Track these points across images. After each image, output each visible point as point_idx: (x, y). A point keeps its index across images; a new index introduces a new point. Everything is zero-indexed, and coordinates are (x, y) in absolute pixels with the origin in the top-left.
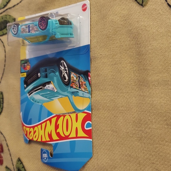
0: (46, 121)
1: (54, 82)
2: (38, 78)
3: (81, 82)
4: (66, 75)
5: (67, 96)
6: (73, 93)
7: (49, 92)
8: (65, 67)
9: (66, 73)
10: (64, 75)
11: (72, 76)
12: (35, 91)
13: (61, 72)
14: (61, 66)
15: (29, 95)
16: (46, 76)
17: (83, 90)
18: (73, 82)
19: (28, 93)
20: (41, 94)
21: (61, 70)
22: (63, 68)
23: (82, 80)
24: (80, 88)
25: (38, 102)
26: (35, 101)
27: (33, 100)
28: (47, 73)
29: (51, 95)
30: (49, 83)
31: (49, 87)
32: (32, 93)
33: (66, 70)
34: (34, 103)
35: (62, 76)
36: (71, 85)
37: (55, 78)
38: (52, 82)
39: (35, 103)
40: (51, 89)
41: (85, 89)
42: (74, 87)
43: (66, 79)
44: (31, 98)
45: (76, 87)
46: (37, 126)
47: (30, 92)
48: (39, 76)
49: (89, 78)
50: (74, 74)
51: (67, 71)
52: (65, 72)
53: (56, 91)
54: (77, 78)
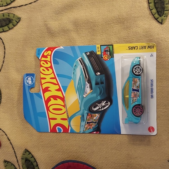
0: (58, 84)
1: (92, 93)
2: (96, 72)
3: (92, 125)
4: (97, 108)
5: (80, 109)
6: (83, 116)
7: (83, 87)
8: (104, 107)
9: (99, 109)
10: (97, 106)
11: (97, 115)
12: (83, 68)
13: (100, 102)
14: (105, 102)
15: (80, 60)
16: (97, 84)
17: (86, 126)
18: (91, 116)
19: (82, 59)
20: (81, 76)
21: (102, 102)
22: (103, 104)
23: (94, 125)
24: (88, 123)
25: (74, 73)
26: (74, 69)
27: (75, 65)
28: (100, 84)
29: (81, 90)
30: (91, 87)
31: (87, 87)
32: (82, 64)
33: (102, 108)
34: (72, 67)
35: (97, 104)
36: (89, 114)
37: (95, 95)
38: (92, 91)
39: (73, 69)
40: (86, 91)
41: (87, 127)
42: (88, 117)
43: (94, 108)
44: (77, 62)
45: (88, 119)
46: (53, 72)
47: (83, 62)
48: (97, 74)
49: (95, 132)
50: (98, 117)
51: (100, 110)
52: (100, 107)
53: (84, 96)
54: (95, 120)
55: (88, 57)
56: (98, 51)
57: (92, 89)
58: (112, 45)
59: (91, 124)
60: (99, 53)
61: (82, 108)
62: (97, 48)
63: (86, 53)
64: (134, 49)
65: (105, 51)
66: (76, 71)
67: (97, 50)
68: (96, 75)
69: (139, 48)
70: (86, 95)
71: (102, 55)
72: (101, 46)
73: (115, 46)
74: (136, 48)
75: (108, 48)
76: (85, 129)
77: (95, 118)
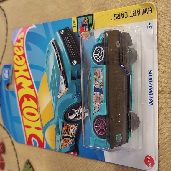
1: (67, 93)
2: (71, 60)
4: (74, 116)
7: (57, 83)
9: (76, 117)
10: (74, 112)
12: (57, 55)
13: (77, 107)
15: (53, 43)
16: (73, 78)
18: (67, 128)
19: (55, 41)
20: (54, 67)
21: (79, 107)
23: (70, 142)
25: (47, 62)
27: (48, 51)
29: (54, 88)
31: (62, 84)
32: (55, 49)
33: (79, 116)
34: (45, 53)
35: (73, 110)
36: (65, 124)
37: (70, 96)
38: (67, 89)
39: (46, 57)
40: (60, 88)
43: (70, 115)
47: (56, 46)
48: (73, 63)
50: (75, 130)
51: (78, 119)
52: (78, 115)
53: (59, 97)
54: (72, 134)
55: (63, 36)
56: (74, 27)
57: (67, 87)
58: (92, 15)
59: (67, 139)
60: (75, 30)
61: (57, 115)
62: (73, 22)
63: (60, 31)
64: (123, 17)
65: (83, 26)
66: (49, 59)
67: (73, 25)
68: (72, 65)
69: (129, 15)
70: (61, 96)
71: (79, 33)
72: (77, 17)
73: (96, 15)
74: (125, 15)
75: (87, 21)
76: (61, 146)
77: (71, 131)
